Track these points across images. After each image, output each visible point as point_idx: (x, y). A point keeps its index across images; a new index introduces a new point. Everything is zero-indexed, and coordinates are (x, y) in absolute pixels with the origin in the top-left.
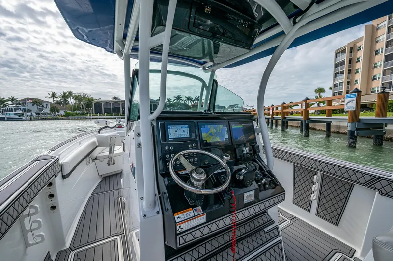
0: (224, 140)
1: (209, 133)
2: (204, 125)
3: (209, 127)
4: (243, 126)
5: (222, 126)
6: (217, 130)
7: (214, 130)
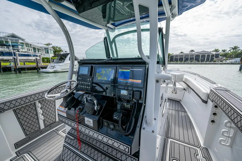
0: (110, 80)
1: (100, 74)
2: (99, 68)
3: (102, 69)
4: (131, 70)
5: (111, 69)
6: (106, 72)
7: (104, 72)
